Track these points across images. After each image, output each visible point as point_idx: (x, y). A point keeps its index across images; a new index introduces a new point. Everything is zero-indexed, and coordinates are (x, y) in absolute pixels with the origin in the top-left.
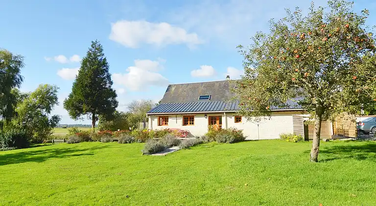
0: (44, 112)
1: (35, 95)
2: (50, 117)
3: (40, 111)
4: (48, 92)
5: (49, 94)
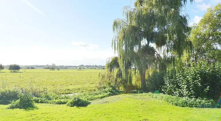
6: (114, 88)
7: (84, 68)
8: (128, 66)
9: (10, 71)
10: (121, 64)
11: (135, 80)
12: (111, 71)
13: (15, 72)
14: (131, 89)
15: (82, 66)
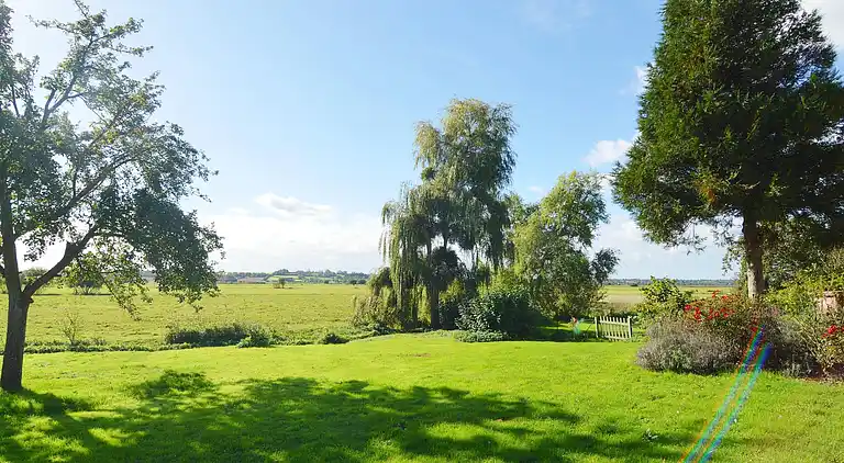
0: (576, 244)
1: (552, 202)
2: (590, 254)
3: (567, 242)
4: (579, 192)
5: (584, 196)
6: (382, 324)
7: (291, 280)
8: (409, 284)
9: (72, 290)
10: (396, 282)
11: (423, 312)
12: (377, 293)
13: (87, 294)
14: (412, 326)
15: (285, 272)
